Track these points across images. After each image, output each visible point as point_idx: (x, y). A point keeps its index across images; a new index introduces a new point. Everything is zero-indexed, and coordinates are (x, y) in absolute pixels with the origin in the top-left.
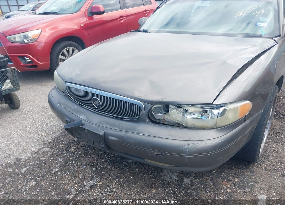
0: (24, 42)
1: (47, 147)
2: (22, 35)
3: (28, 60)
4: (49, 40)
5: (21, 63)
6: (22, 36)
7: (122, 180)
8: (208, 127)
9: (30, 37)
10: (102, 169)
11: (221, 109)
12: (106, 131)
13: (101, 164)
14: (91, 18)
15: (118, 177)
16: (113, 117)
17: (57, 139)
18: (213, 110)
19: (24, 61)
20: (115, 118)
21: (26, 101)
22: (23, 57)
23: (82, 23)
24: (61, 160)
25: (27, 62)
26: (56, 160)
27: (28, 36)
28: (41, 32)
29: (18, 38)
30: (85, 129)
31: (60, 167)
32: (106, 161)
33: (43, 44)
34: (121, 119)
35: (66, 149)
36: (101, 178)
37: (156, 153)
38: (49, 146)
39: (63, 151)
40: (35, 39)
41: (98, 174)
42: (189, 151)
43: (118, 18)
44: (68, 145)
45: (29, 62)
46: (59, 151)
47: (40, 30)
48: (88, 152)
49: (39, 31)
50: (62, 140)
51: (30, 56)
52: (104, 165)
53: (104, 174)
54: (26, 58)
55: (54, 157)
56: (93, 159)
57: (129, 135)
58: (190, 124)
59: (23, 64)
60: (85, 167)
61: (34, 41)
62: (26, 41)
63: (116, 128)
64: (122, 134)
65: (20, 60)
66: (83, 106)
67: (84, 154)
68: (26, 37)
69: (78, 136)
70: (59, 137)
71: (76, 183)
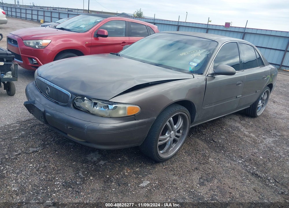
0: (36, 47)
1: (18, 124)
2: (35, 41)
3: (35, 61)
4: (57, 49)
5: (29, 63)
6: (35, 43)
7: (57, 152)
8: (104, 116)
9: (41, 44)
10: (48, 144)
11: (114, 106)
12: (46, 109)
13: (49, 141)
14: (97, 39)
15: (56, 151)
16: (54, 102)
17: (29, 120)
18: (109, 105)
19: (32, 61)
20: (55, 102)
21: (22, 92)
22: (31, 59)
23: (87, 41)
24: (23, 133)
25: (33, 63)
26: (20, 132)
27: (39, 43)
28: (51, 42)
29: (32, 43)
30: (35, 107)
31: (20, 137)
32: (54, 140)
33: (50, 52)
34: (58, 103)
35: (31, 128)
36: (44, 148)
37: (69, 128)
38: (21, 123)
39: (28, 128)
40: (45, 46)
41: (43, 146)
42: (87, 128)
43: (121, 43)
44: (35, 126)
45: (35, 63)
46: (26, 127)
47: (51, 41)
48: (45, 133)
49: (49, 41)
50: (32, 121)
51: (37, 59)
52: (52, 142)
53: (47, 147)
54: (33, 60)
55: (20, 130)
56: (46, 137)
57: (58, 113)
58: (95, 113)
59: (30, 64)
60: (37, 140)
61: (43, 48)
62: (37, 47)
63: (52, 108)
64: (53, 112)
65: (29, 60)
66: (42, 93)
67: (42, 133)
68: (38, 43)
69: (32, 112)
70: (32, 119)
71: (24, 148)
